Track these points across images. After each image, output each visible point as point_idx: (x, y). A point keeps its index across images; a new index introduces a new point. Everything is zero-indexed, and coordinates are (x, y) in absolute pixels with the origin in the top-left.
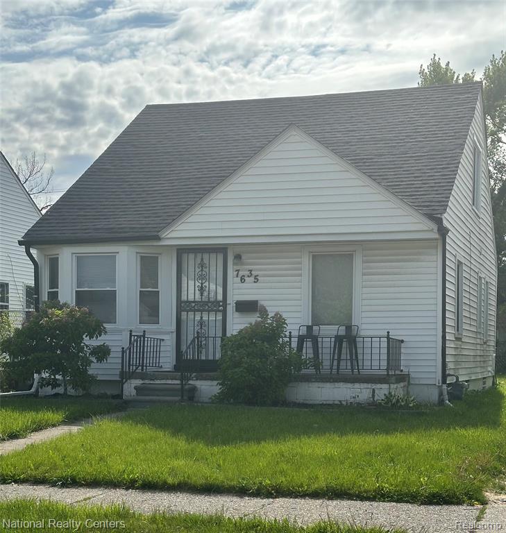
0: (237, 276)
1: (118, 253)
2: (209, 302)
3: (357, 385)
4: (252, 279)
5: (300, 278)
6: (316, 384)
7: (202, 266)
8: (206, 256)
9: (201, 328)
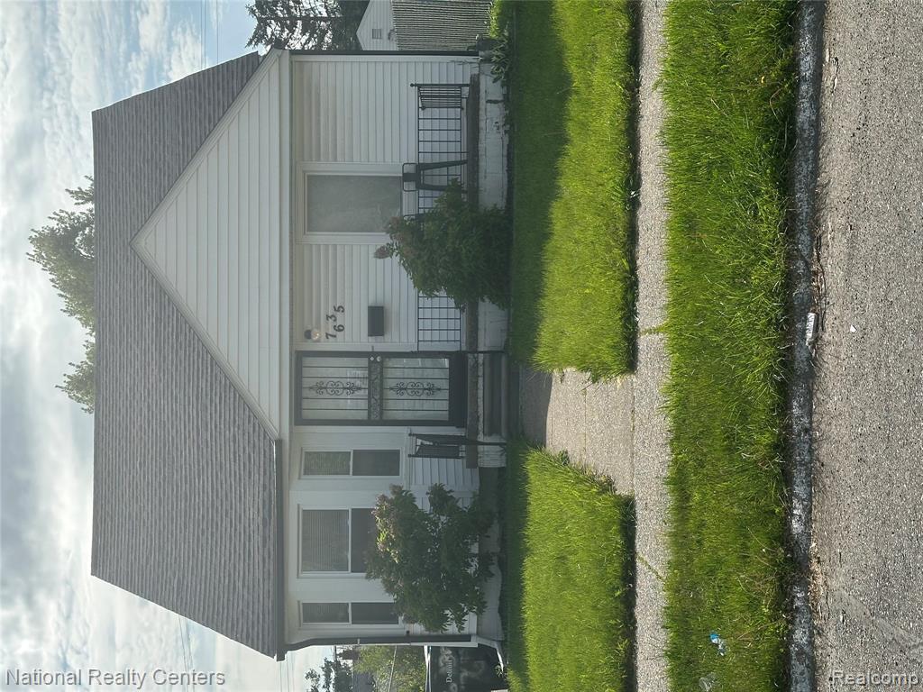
0: (335, 336)
1: (298, 505)
2: (369, 378)
3: (482, 124)
4: (339, 315)
5: (338, 247)
6: (482, 181)
7: (320, 388)
8: (307, 382)
9: (405, 389)
